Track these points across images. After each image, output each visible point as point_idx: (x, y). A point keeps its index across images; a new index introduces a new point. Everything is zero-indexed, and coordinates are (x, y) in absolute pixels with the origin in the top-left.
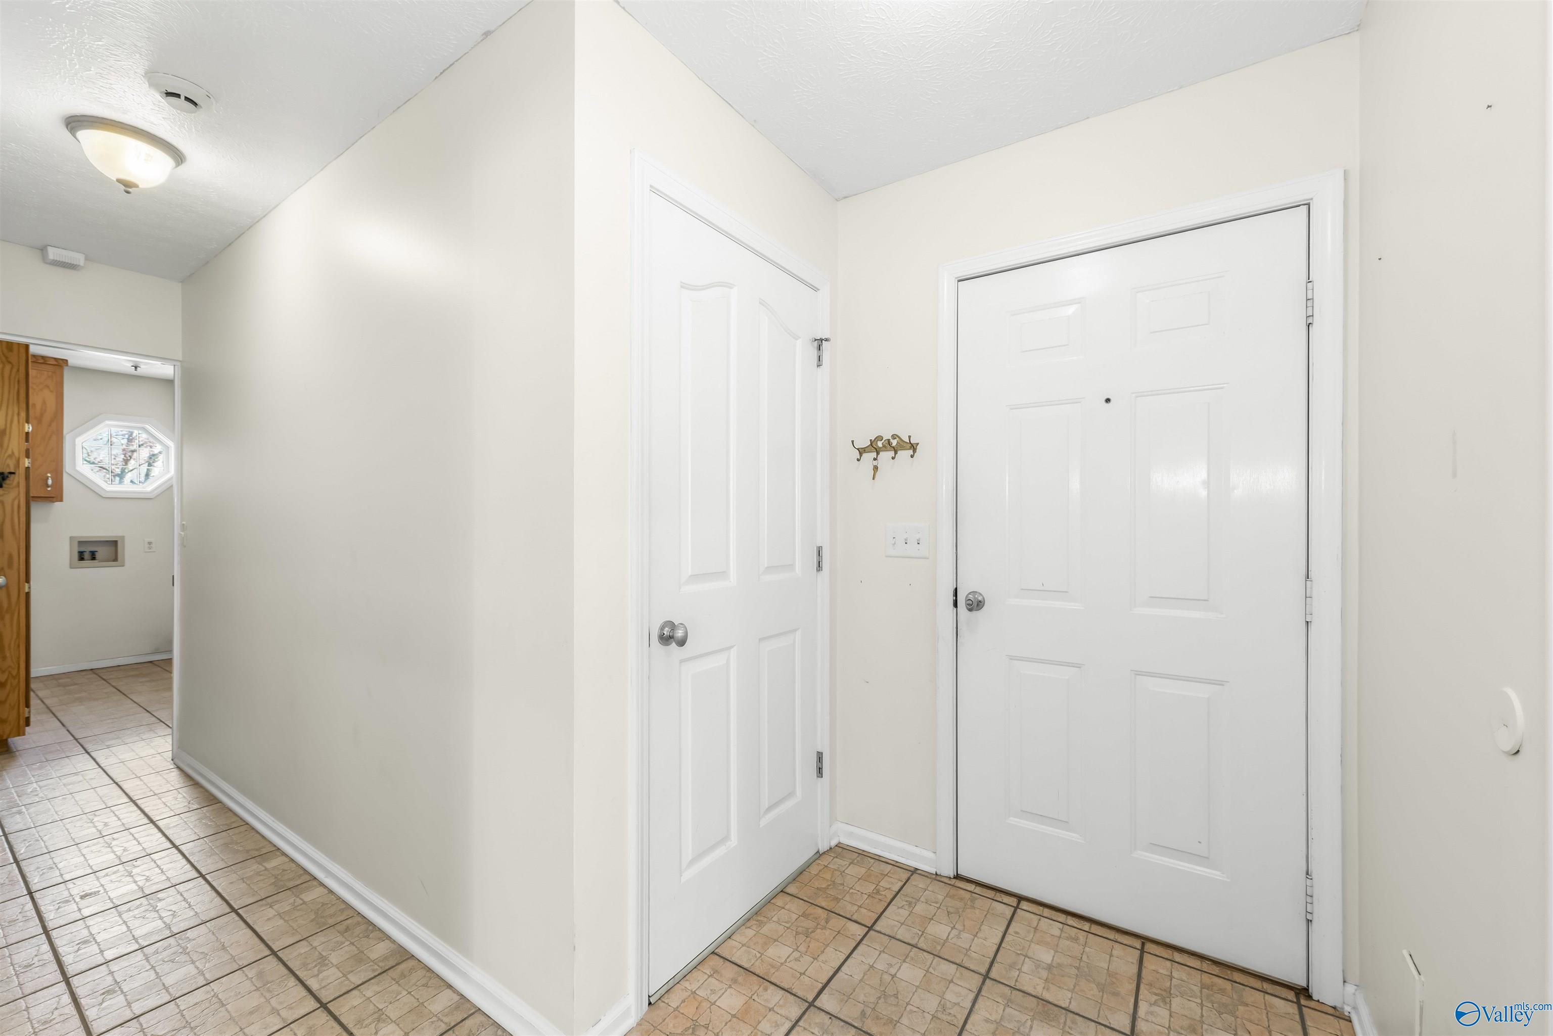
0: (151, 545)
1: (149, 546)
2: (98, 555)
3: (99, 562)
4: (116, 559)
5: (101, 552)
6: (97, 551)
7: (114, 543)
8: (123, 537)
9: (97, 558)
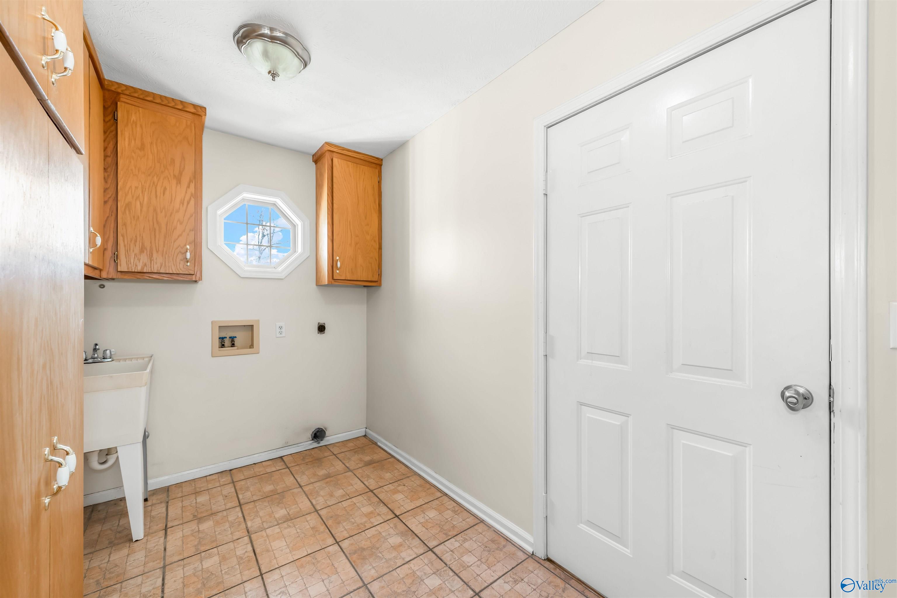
0: (282, 330)
1: (280, 330)
2: (237, 342)
3: (238, 349)
4: (252, 346)
5: (241, 337)
6: (236, 337)
7: (250, 328)
8: (258, 321)
9: (235, 345)
